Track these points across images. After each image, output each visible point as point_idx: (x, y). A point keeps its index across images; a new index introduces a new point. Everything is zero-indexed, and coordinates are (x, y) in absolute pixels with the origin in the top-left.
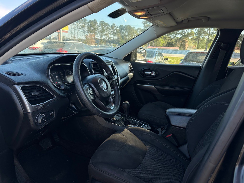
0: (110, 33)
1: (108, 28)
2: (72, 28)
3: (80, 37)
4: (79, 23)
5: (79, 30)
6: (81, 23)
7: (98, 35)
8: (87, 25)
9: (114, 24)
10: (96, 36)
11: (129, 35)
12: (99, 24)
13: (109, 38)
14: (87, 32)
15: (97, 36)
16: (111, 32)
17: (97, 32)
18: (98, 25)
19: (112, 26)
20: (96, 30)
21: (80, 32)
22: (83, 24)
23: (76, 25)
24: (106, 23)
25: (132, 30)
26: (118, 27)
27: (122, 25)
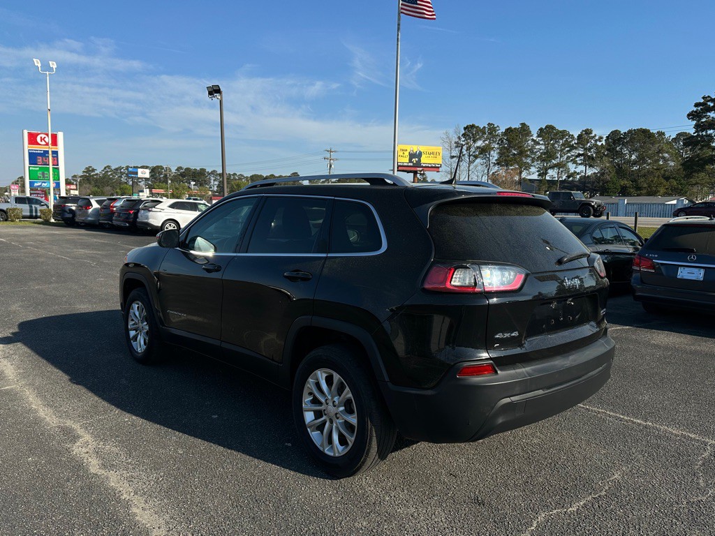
0: (572, 160)
1: (566, 144)
2: (452, 157)
4: (474, 141)
5: (474, 161)
6: (480, 139)
7: (533, 169)
8: (498, 143)
9: (588, 132)
10: (524, 175)
11: (641, 159)
12: (538, 136)
13: (569, 177)
14: (498, 163)
15: (530, 174)
16: (579, 155)
17: (529, 161)
18: (533, 140)
19: (580, 137)
20: (527, 156)
21: (476, 166)
22: (487, 142)
23: (465, 148)
24: (561, 129)
25: (653, 144)
26: (601, 138)
27: (616, 131)
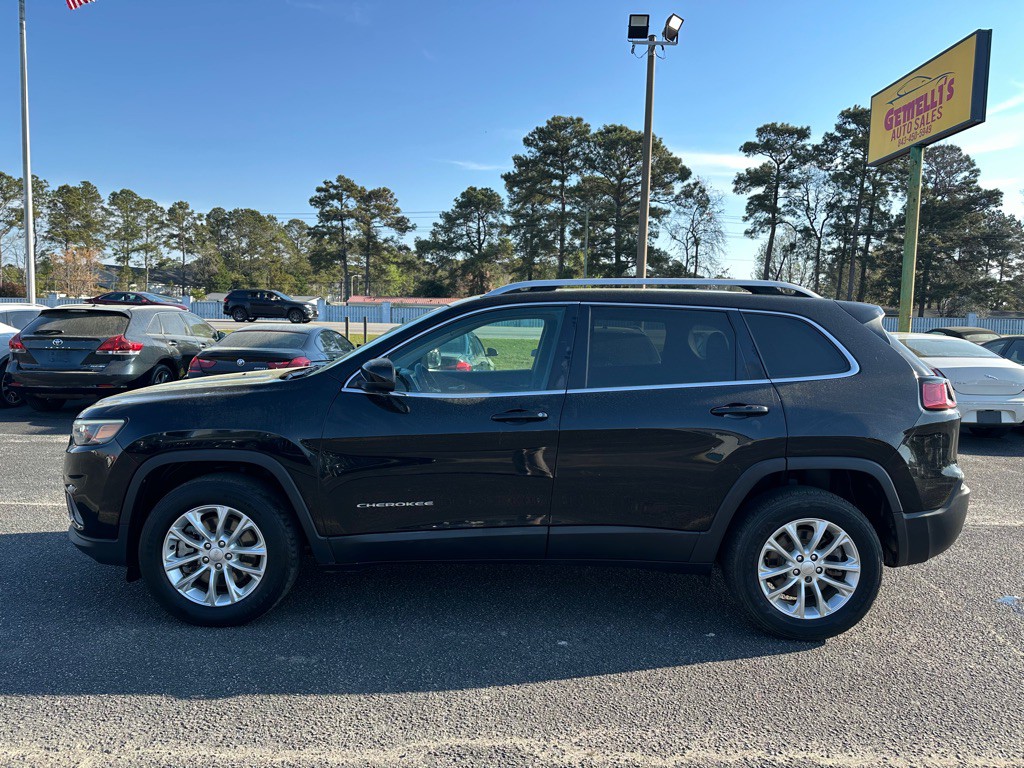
0: (164, 242)
1: (152, 219)
3: (13, 264)
5: (8, 230)
6: (14, 197)
7: (109, 251)
8: (49, 207)
9: (182, 206)
10: (96, 258)
11: (252, 248)
12: (110, 204)
13: (160, 265)
14: (51, 237)
15: (104, 257)
16: (172, 236)
17: (100, 237)
18: (103, 208)
19: (172, 211)
20: (98, 231)
24: (144, 198)
25: (264, 230)
26: (200, 216)
27: (219, 209)
